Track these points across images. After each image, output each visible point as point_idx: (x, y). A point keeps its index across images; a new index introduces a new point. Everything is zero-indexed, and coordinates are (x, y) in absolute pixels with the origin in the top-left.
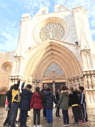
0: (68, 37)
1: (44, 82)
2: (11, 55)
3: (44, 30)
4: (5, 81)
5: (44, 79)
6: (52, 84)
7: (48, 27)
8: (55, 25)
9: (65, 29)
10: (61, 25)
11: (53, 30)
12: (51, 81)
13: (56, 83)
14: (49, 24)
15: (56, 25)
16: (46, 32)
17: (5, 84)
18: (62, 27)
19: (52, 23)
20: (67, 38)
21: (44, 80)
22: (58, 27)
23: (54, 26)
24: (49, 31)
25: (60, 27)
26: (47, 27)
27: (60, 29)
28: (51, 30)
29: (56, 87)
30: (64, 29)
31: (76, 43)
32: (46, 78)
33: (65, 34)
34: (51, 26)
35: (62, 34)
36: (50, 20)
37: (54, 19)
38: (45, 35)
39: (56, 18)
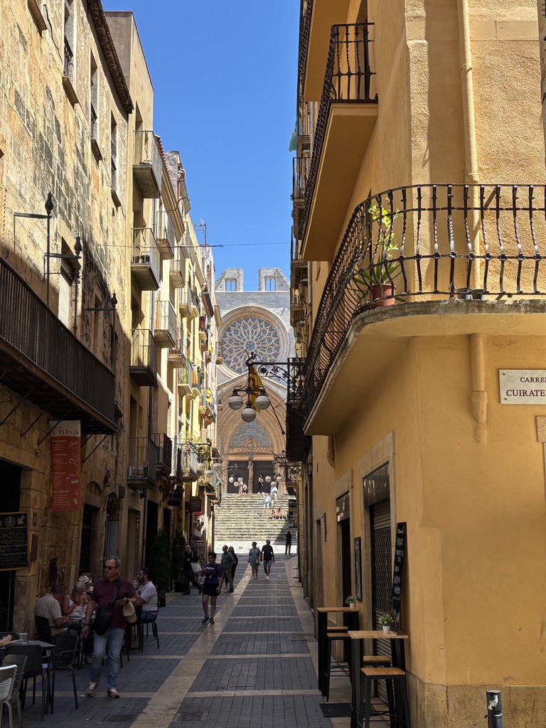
1: (232, 458)
3: (233, 335)
5: (231, 452)
6: (246, 463)
7: (241, 328)
8: (258, 325)
9: (281, 342)
10: (271, 329)
11: (253, 338)
12: (246, 458)
13: (255, 463)
14: (244, 321)
15: (261, 327)
16: (236, 341)
18: (275, 335)
19: (252, 318)
21: (231, 454)
22: (264, 332)
23: (255, 327)
24: (244, 340)
25: (269, 334)
26: (239, 327)
27: (270, 340)
28: (248, 338)
29: (254, 469)
30: (278, 340)
32: (235, 451)
33: (281, 354)
34: (250, 327)
35: (273, 352)
36: (247, 310)
37: (258, 311)
38: (234, 350)
39: (262, 309)
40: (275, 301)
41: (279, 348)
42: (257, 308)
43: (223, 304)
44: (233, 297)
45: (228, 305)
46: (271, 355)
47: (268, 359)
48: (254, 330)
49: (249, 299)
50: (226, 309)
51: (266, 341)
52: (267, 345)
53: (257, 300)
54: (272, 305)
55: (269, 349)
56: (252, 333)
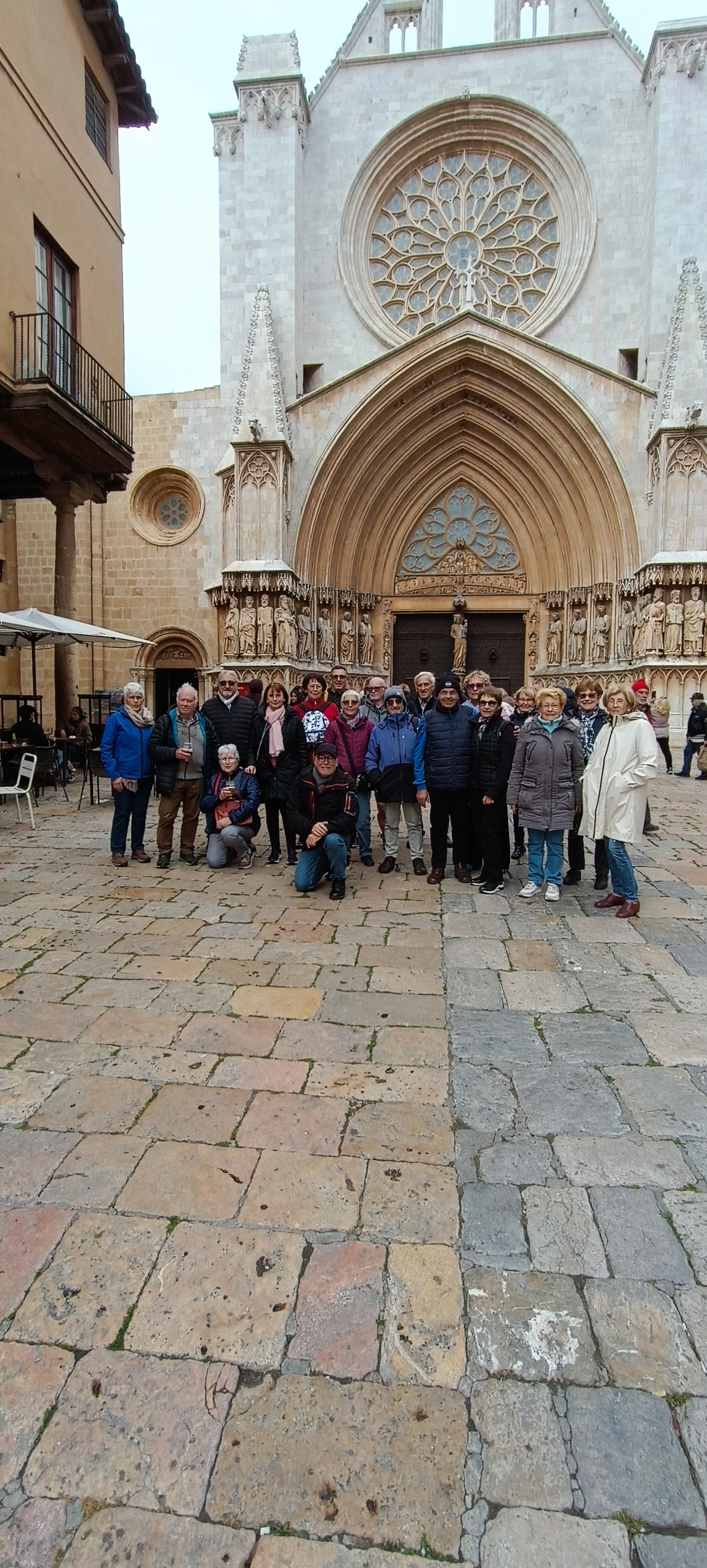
0: (579, 302)
2: (184, 420)
4: (173, 591)
8: (491, 176)
17: (174, 612)
20: (572, 312)
31: (623, 359)
33: (560, 272)
34: (463, 185)
35: (536, 267)
36: (455, 119)
37: (493, 118)
38: (414, 266)
39: (506, 106)
40: (550, 75)
41: (555, 253)
42: (490, 103)
43: (379, 101)
44: (410, 74)
45: (394, 106)
46: (527, 278)
47: (520, 290)
48: (476, 196)
49: (464, 76)
50: (387, 118)
51: (513, 231)
52: (518, 246)
53: (489, 78)
54: (539, 89)
55: (522, 260)
56: (469, 209)
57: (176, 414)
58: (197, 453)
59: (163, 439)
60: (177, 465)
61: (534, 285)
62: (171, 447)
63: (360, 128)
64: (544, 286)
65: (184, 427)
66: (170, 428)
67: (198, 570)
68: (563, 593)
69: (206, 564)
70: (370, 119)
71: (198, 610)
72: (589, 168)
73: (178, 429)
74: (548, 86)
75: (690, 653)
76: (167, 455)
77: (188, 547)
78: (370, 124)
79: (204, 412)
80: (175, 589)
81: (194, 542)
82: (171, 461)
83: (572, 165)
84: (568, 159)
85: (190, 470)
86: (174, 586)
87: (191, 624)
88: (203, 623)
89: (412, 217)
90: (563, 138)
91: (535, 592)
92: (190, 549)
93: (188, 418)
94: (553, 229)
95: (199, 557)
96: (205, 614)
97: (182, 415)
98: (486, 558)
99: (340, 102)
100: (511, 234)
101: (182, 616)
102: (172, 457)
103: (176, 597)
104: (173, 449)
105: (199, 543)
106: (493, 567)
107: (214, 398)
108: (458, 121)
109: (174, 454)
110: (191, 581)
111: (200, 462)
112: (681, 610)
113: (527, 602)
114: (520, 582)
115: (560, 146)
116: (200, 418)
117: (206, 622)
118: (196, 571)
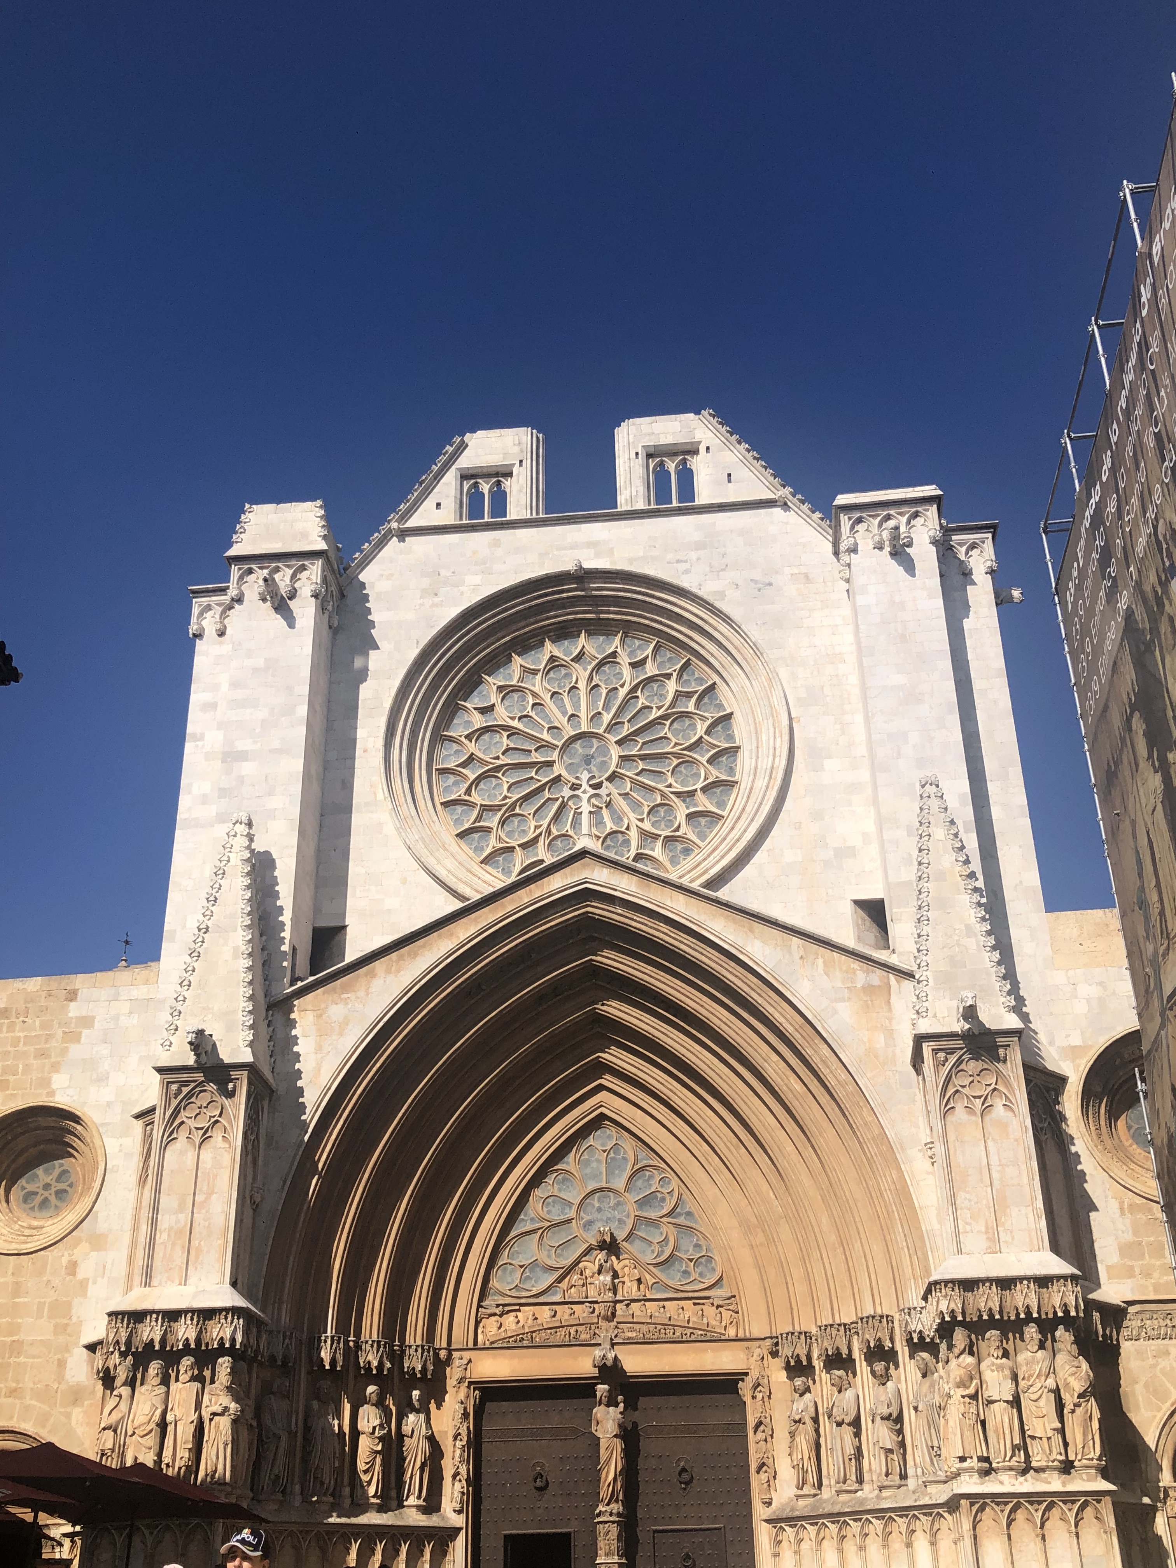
0: (775, 831)
1: (494, 1368)
2: (87, 1021)
4: (15, 1348)
5: (490, 1329)
6: (583, 1391)
10: (691, 677)
11: (598, 723)
12: (575, 1363)
14: (552, 651)
15: (640, 667)
16: (515, 738)
17: (13, 1392)
18: (710, 699)
20: (766, 844)
21: (492, 1347)
23: (610, 671)
24: (557, 732)
25: (681, 699)
26: (531, 679)
27: (682, 725)
31: (862, 913)
33: (745, 784)
34: (581, 674)
35: (706, 778)
36: (565, 595)
37: (620, 594)
38: (506, 781)
39: (639, 582)
40: (699, 546)
41: (735, 760)
42: (616, 578)
43: (449, 574)
44: (496, 543)
45: (474, 579)
46: (692, 793)
47: (681, 811)
48: (603, 686)
49: (574, 546)
50: (462, 593)
51: (665, 731)
52: (674, 750)
53: (612, 549)
54: (686, 561)
55: (682, 768)
56: (591, 703)
57: (74, 1010)
58: (102, 1079)
59: (42, 1054)
60: (62, 1100)
61: (704, 803)
62: (56, 1068)
63: (422, 605)
64: (721, 805)
65: (85, 1032)
66: (60, 1033)
67: (76, 1301)
68: (807, 1335)
69: (91, 1289)
70: (436, 595)
71: (63, 1387)
72: (771, 654)
73: (73, 1037)
74: (698, 559)
75: (1044, 1464)
76: (45, 1082)
77: (60, 1256)
78: (437, 600)
79: (125, 1007)
80: (21, 1343)
81: (76, 1245)
82: (52, 1093)
83: (743, 650)
84: (737, 643)
85: (86, 1109)
86: (22, 1336)
87: (43, 1420)
88: (68, 1416)
89: (502, 715)
90: (726, 619)
91: (756, 1334)
92: (65, 1261)
93: (94, 1018)
94: (728, 727)
95: (81, 1274)
96: (76, 1396)
97: (84, 1013)
98: (656, 1265)
99: (392, 575)
100: (662, 735)
101: (28, 1401)
102: (54, 1086)
103: (22, 1359)
104: (57, 1071)
105: (84, 1246)
106: (670, 1283)
107: (146, 982)
108: (568, 598)
109: (59, 1081)
110: (56, 1326)
111: (106, 1094)
112: (1007, 1372)
113: (742, 1355)
114: (726, 1315)
115: (723, 627)
116: (116, 1018)
117: (77, 1414)
118: (69, 1305)
